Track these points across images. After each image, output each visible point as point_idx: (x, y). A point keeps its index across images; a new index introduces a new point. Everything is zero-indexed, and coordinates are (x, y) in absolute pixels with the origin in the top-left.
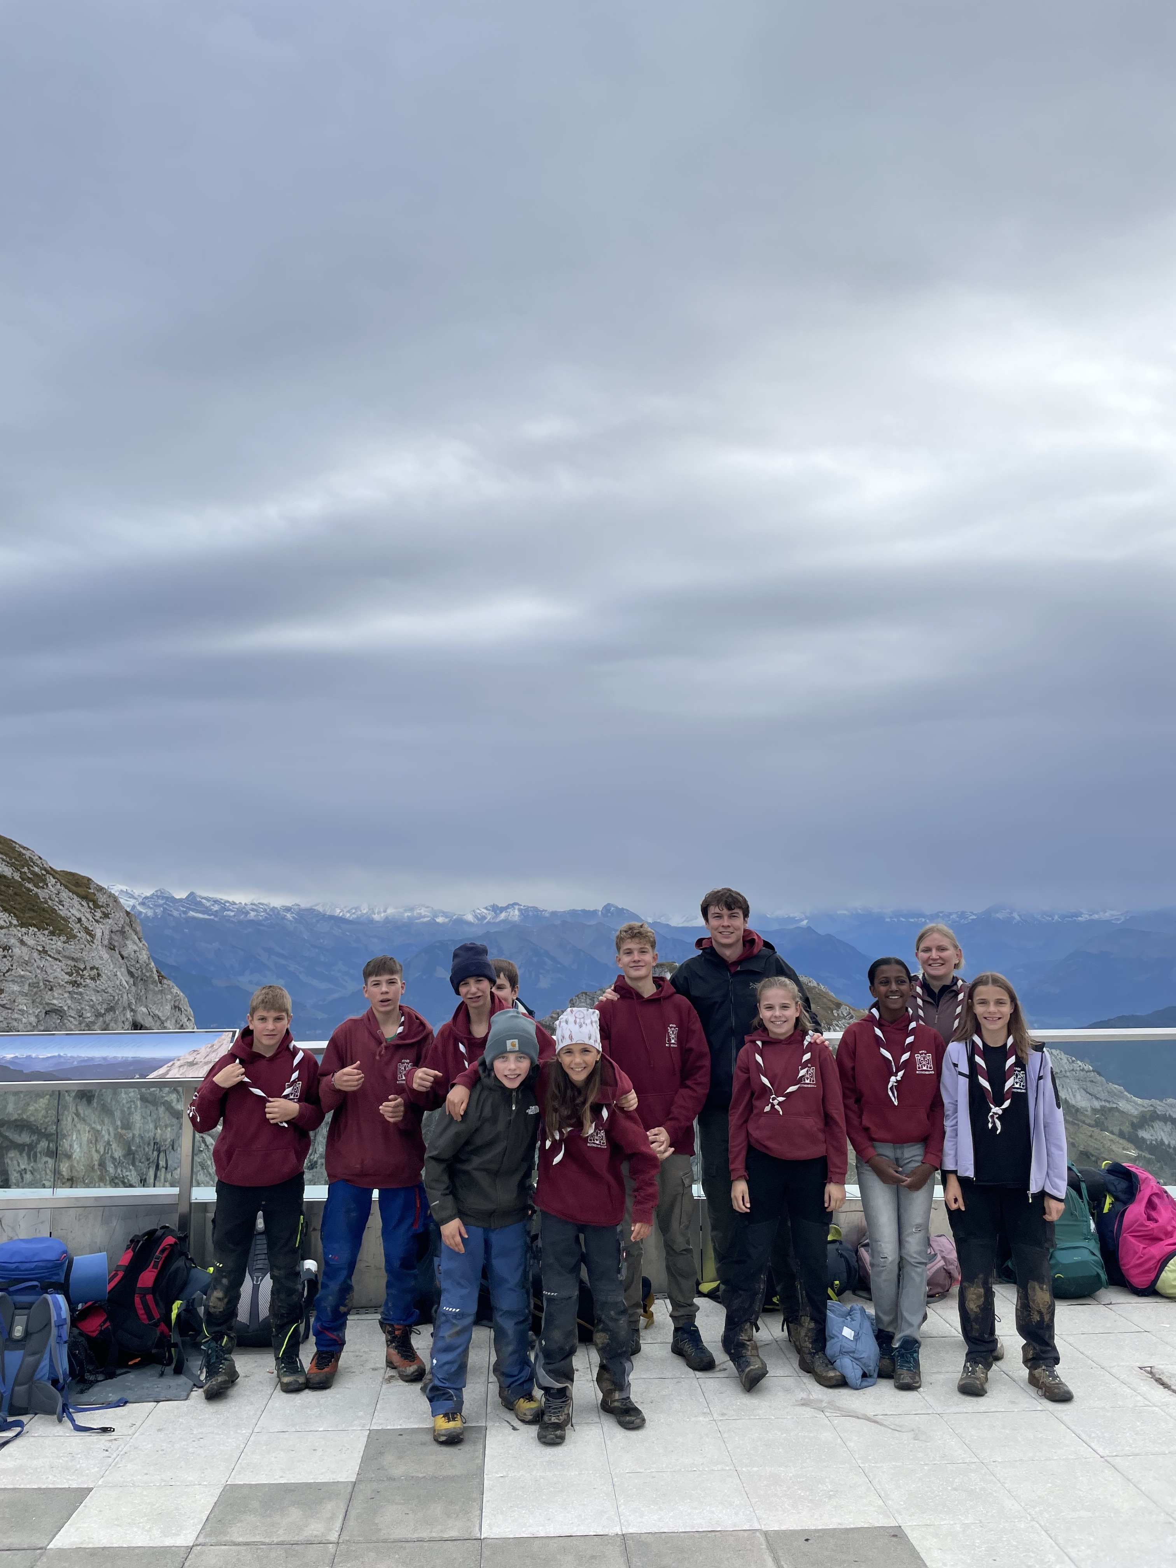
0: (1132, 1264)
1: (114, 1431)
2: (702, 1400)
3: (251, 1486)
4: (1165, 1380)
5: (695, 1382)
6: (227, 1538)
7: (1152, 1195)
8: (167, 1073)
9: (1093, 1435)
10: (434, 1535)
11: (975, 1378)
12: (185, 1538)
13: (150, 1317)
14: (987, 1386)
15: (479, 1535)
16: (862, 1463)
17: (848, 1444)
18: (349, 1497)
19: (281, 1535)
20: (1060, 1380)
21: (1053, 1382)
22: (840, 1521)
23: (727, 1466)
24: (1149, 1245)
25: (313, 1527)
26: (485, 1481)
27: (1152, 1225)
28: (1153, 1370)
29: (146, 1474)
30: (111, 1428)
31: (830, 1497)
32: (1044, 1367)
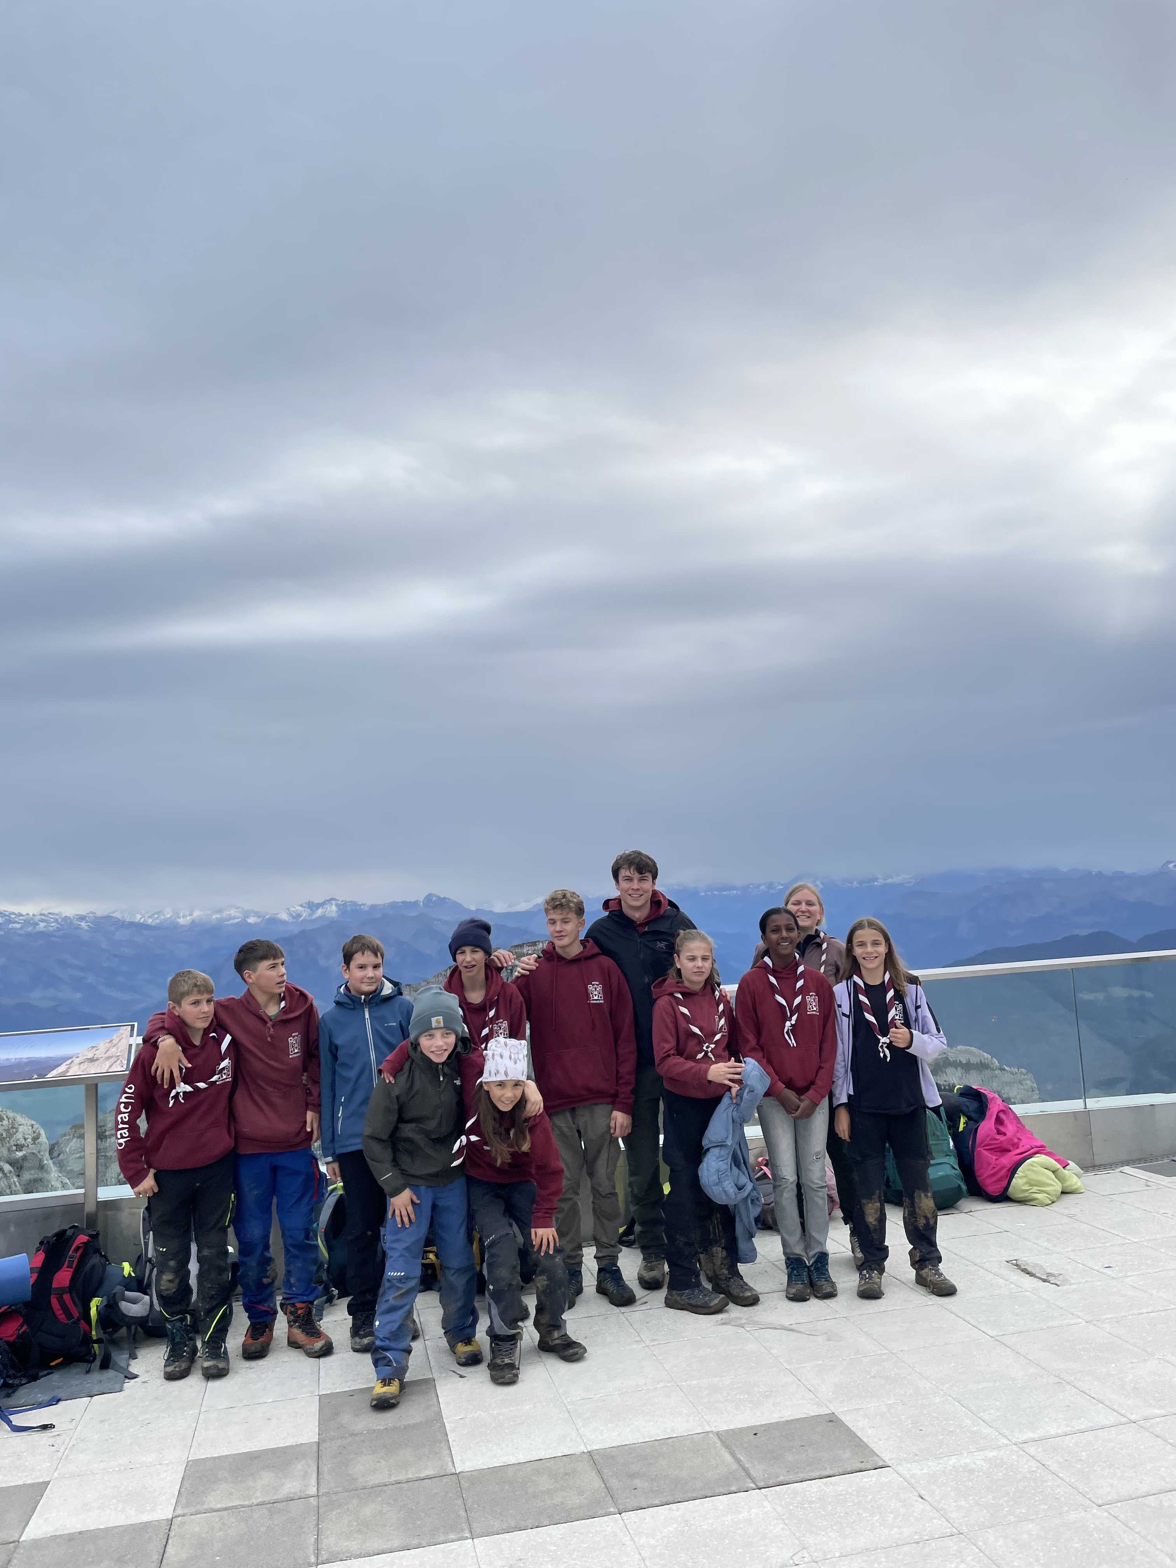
0: (986, 1175)
1: (54, 1427)
2: (632, 1330)
3: (214, 1459)
4: (1029, 1269)
5: (621, 1316)
6: (205, 1507)
7: (998, 1112)
8: (67, 1071)
9: (980, 1320)
10: (410, 1476)
11: (873, 1283)
12: (163, 1512)
13: (69, 1315)
14: (882, 1288)
15: (453, 1471)
16: (788, 1365)
17: (772, 1352)
18: (316, 1455)
19: (259, 1497)
20: (945, 1277)
21: (940, 1279)
22: (780, 1416)
23: (669, 1383)
24: (1000, 1157)
25: (288, 1486)
26: (446, 1424)
27: (1001, 1138)
28: (1018, 1263)
29: (102, 1461)
30: (51, 1424)
31: (767, 1397)
32: (930, 1267)
